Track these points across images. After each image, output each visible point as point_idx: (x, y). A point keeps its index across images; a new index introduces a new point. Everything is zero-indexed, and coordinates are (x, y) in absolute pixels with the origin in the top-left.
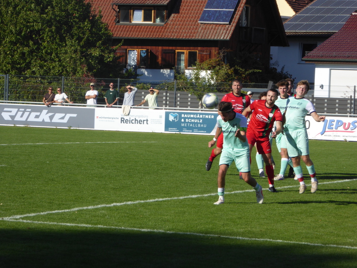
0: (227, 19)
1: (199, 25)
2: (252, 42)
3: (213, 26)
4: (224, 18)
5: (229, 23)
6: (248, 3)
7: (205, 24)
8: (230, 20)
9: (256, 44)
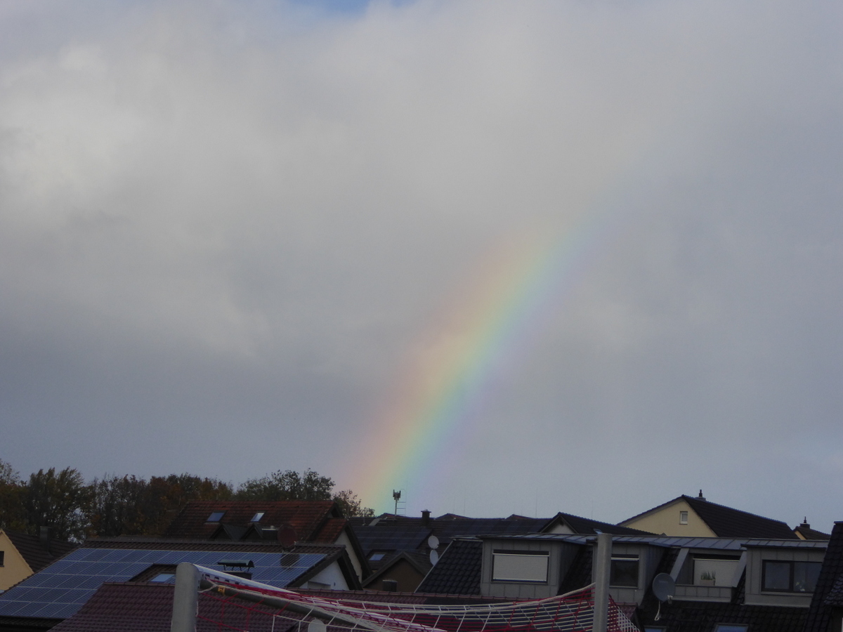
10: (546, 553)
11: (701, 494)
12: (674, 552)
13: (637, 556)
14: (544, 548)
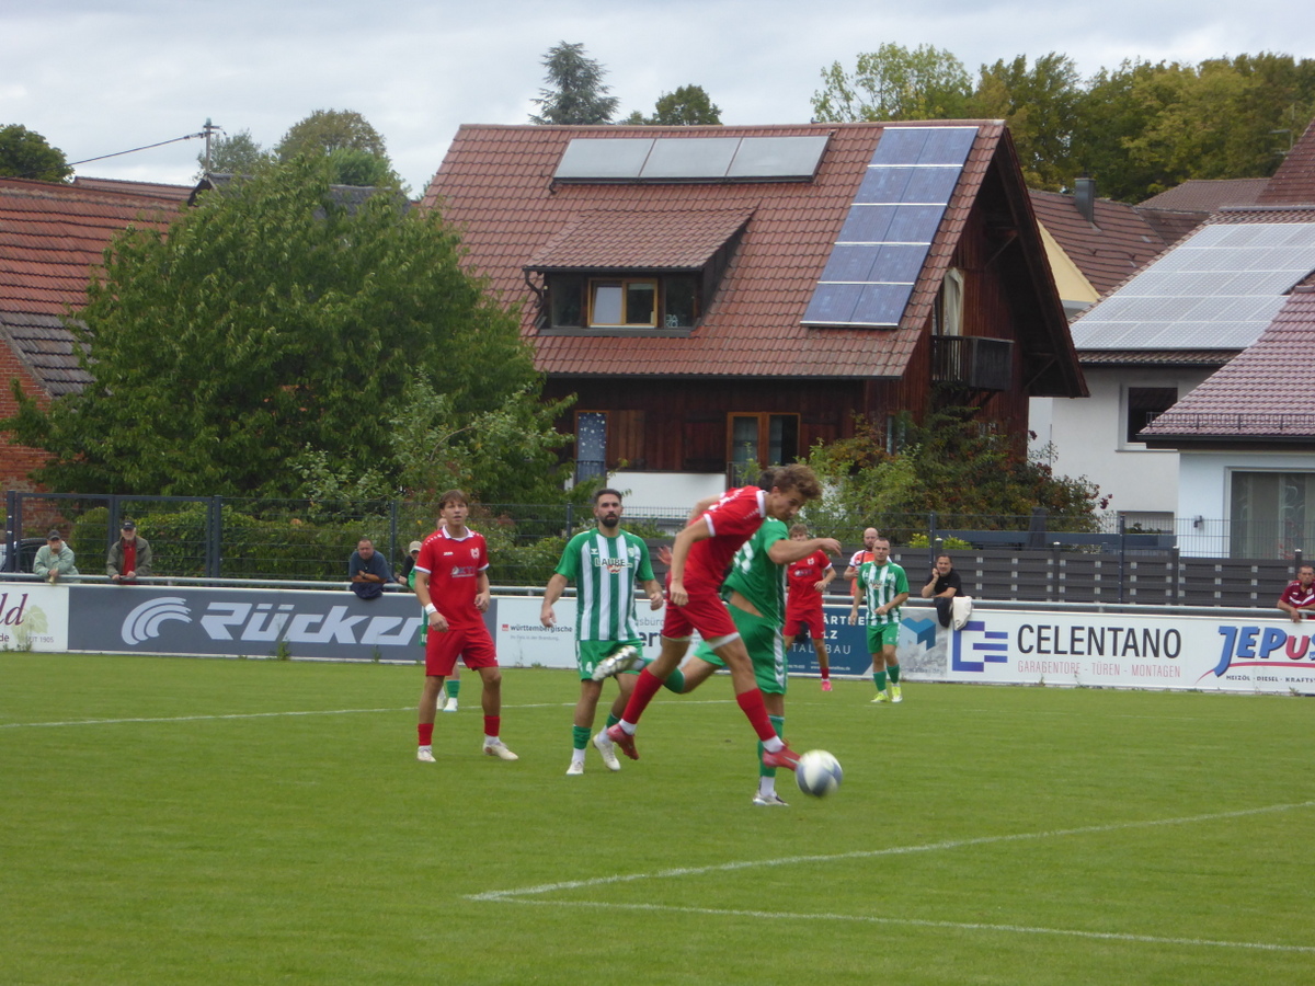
0: (892, 312)
1: (804, 331)
2: (973, 384)
3: (850, 335)
4: (883, 308)
5: (900, 323)
6: (956, 261)
7: (821, 328)
8: (903, 315)
9: (985, 390)
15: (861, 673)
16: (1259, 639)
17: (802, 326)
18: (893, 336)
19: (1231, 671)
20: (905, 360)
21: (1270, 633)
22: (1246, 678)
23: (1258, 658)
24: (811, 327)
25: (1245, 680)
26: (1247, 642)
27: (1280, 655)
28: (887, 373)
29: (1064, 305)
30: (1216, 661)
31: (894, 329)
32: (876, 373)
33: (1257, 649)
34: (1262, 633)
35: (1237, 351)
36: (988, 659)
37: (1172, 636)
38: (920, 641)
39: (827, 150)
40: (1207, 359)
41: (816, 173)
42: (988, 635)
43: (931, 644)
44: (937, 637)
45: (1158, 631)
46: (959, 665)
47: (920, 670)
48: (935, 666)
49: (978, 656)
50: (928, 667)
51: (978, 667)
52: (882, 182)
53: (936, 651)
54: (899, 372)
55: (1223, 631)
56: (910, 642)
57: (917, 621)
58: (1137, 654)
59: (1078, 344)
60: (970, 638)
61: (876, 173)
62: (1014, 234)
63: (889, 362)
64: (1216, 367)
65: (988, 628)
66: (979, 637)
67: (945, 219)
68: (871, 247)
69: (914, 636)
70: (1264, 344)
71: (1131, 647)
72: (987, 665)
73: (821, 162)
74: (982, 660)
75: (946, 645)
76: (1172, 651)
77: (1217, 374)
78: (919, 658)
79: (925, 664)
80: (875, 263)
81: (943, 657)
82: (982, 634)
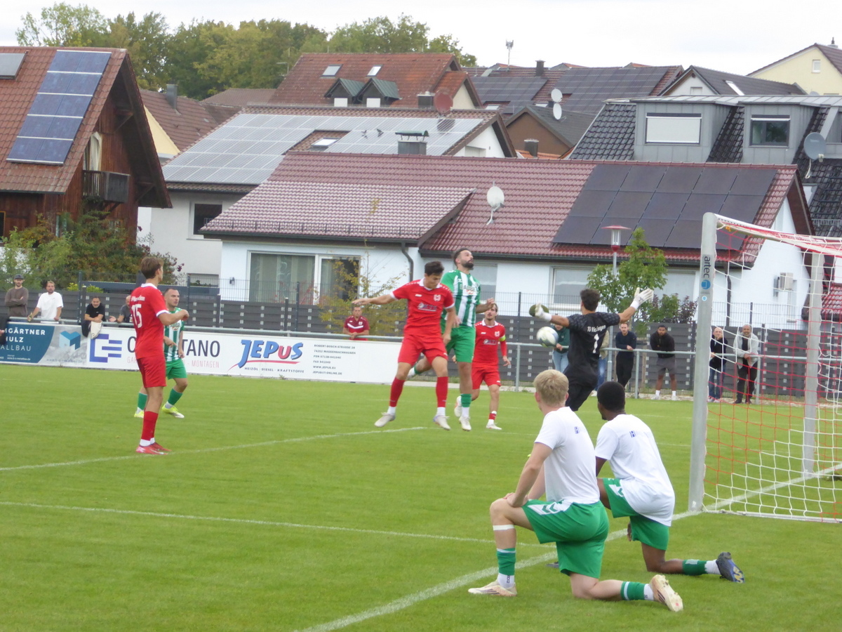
0: (60, 155)
1: (9, 164)
2: (106, 199)
3: (35, 168)
4: (55, 153)
5: (64, 162)
6: (98, 128)
7: (19, 163)
8: (66, 158)
9: (112, 202)
10: (698, 115)
11: (833, 42)
12: (824, 111)
13: (788, 117)
14: (697, 110)
15: (37, 362)
16: (263, 347)
17: (7, 162)
18: (60, 169)
19: (247, 365)
20: (67, 183)
21: (270, 344)
22: (255, 369)
23: (262, 358)
24: (13, 163)
25: (255, 370)
26: (257, 348)
27: (275, 356)
28: (57, 190)
29: (159, 156)
30: (239, 359)
31: (61, 165)
32: (50, 190)
33: (262, 353)
34: (265, 344)
35: (256, 186)
36: (110, 355)
37: (215, 345)
38: (71, 344)
39: (24, 62)
40: (239, 190)
41: (17, 74)
42: (111, 342)
43: (78, 346)
44: (81, 342)
45: (207, 342)
46: (93, 359)
47: (71, 361)
48: (80, 359)
49: (105, 354)
50: (75, 360)
51: (104, 360)
52: (55, 81)
53: (80, 350)
54: (63, 190)
55: (243, 342)
56: (65, 345)
57: (70, 333)
58: (195, 354)
59: (166, 179)
60: (100, 343)
61: (51, 75)
62: (131, 114)
63: (58, 184)
64: (244, 194)
65: (111, 338)
66: (105, 343)
67: (91, 104)
68: (48, 118)
69: (68, 341)
70: (270, 182)
71: (192, 350)
72: (110, 359)
73: (20, 68)
74: (107, 356)
75: (86, 347)
76: (215, 353)
77: (244, 198)
78: (70, 354)
79: (74, 357)
80: (52, 127)
81: (85, 354)
82: (107, 341)
